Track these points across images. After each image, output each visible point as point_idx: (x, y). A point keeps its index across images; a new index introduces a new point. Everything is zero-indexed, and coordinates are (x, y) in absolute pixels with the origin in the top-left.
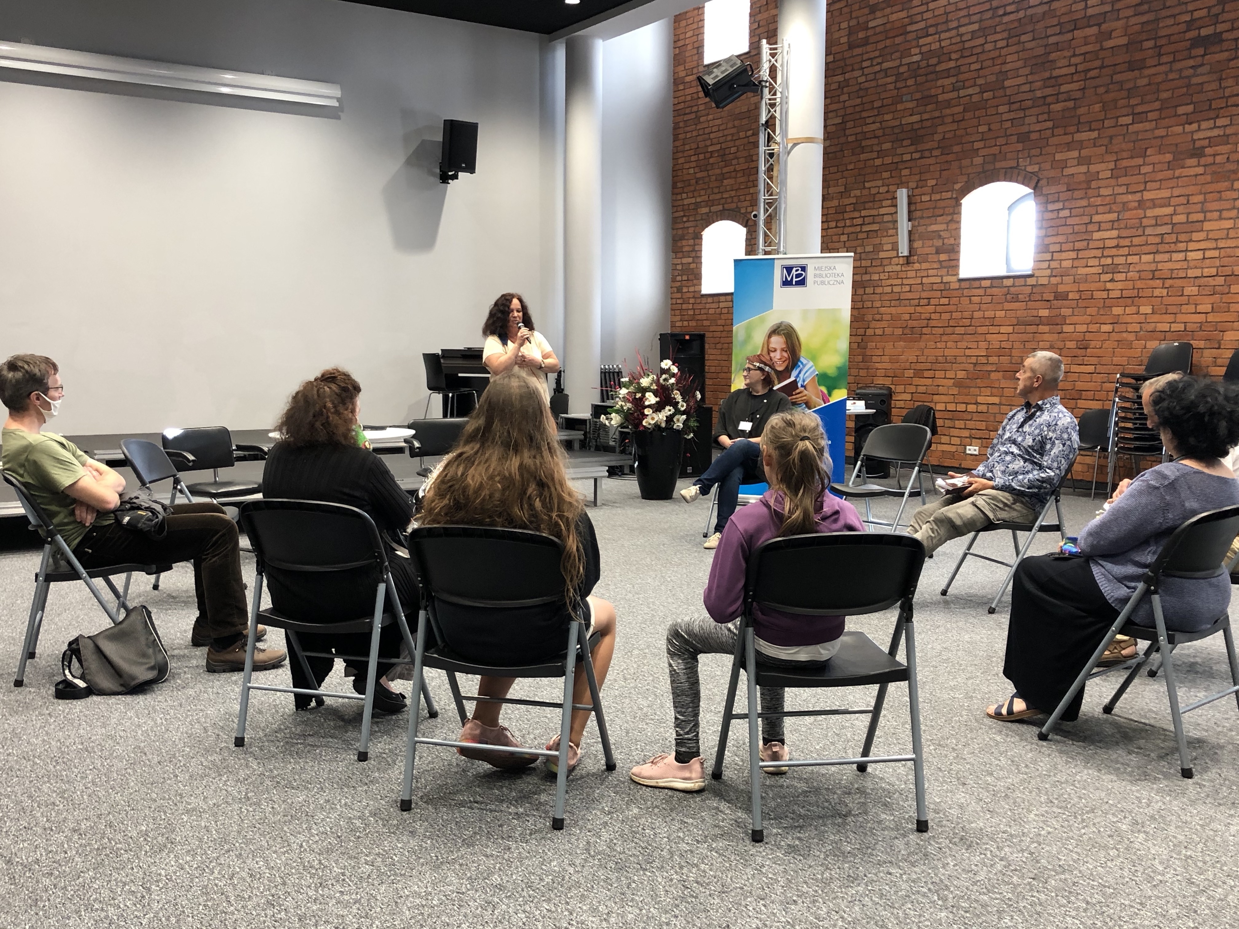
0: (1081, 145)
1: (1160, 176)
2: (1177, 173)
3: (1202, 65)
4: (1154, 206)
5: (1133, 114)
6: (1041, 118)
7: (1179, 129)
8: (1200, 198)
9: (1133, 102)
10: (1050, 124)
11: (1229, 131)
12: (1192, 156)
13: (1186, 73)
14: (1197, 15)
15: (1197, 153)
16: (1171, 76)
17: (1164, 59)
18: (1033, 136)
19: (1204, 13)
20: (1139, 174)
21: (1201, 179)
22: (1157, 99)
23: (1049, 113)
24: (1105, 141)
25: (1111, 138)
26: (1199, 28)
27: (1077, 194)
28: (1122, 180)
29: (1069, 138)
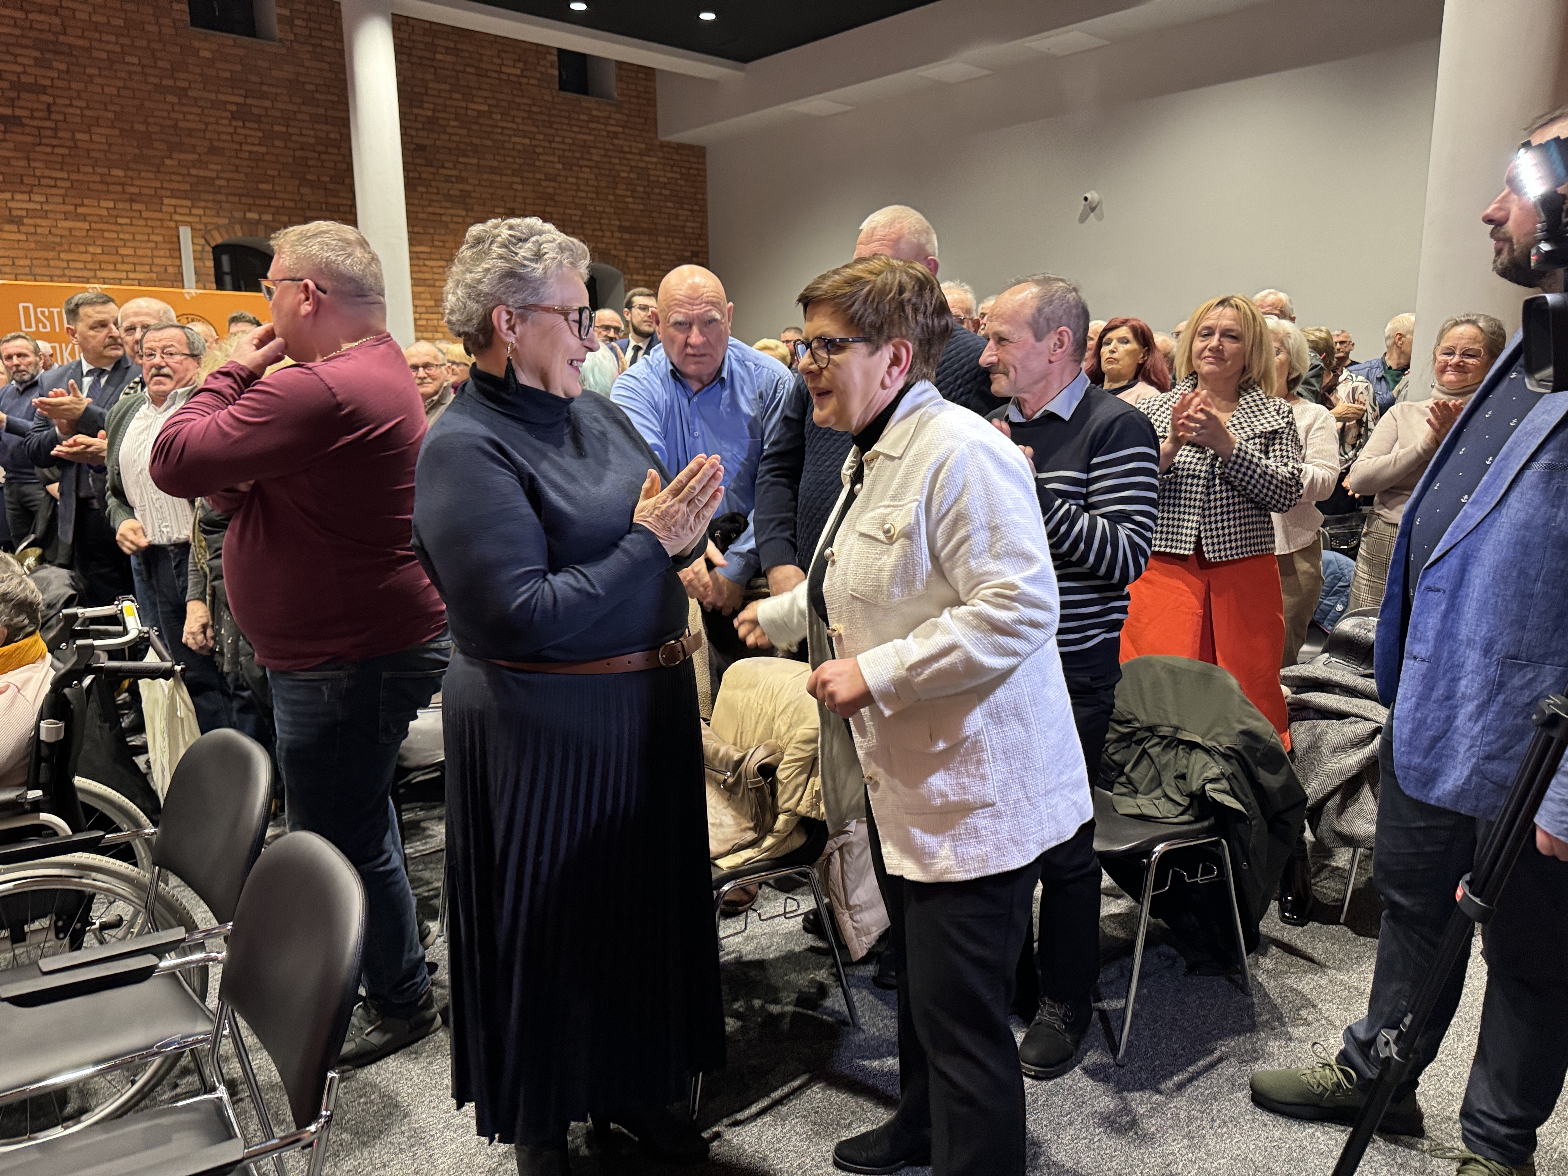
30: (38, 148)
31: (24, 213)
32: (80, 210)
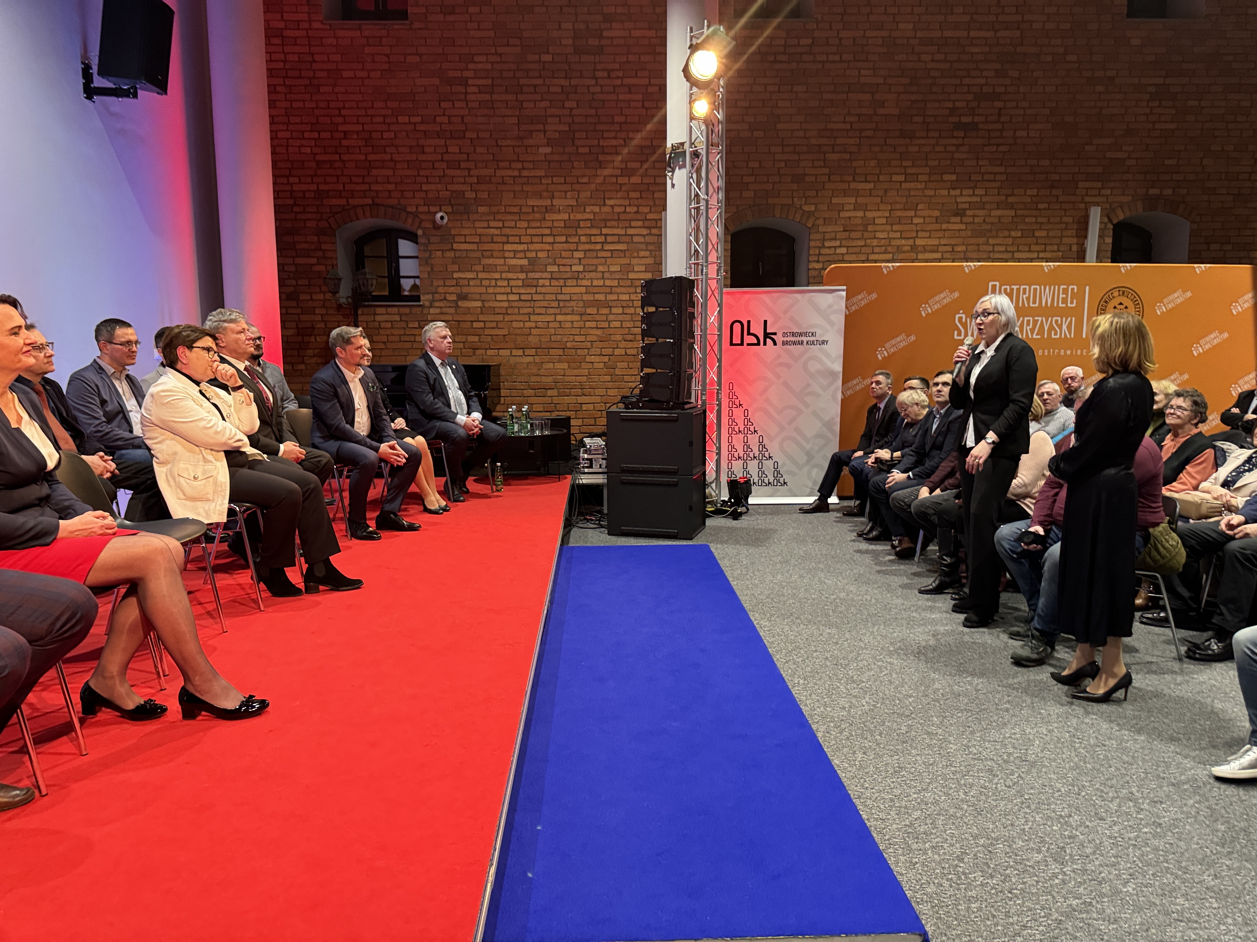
0: (857, 193)
1: (929, 227)
2: (944, 226)
3: (963, 145)
4: (925, 251)
5: (906, 174)
6: (817, 164)
7: (946, 192)
8: (963, 248)
9: (905, 163)
10: (827, 171)
11: (984, 199)
12: (956, 214)
13: (950, 149)
14: (958, 104)
15: (960, 213)
16: (937, 149)
17: (931, 134)
18: (809, 179)
19: (964, 104)
20: (912, 223)
21: (963, 233)
22: (926, 165)
23: (824, 160)
24: (881, 193)
25: (886, 190)
26: (960, 116)
27: (854, 235)
28: (895, 228)
29: (846, 186)
30: (986, 149)
31: (967, 206)
32: (1010, 199)
